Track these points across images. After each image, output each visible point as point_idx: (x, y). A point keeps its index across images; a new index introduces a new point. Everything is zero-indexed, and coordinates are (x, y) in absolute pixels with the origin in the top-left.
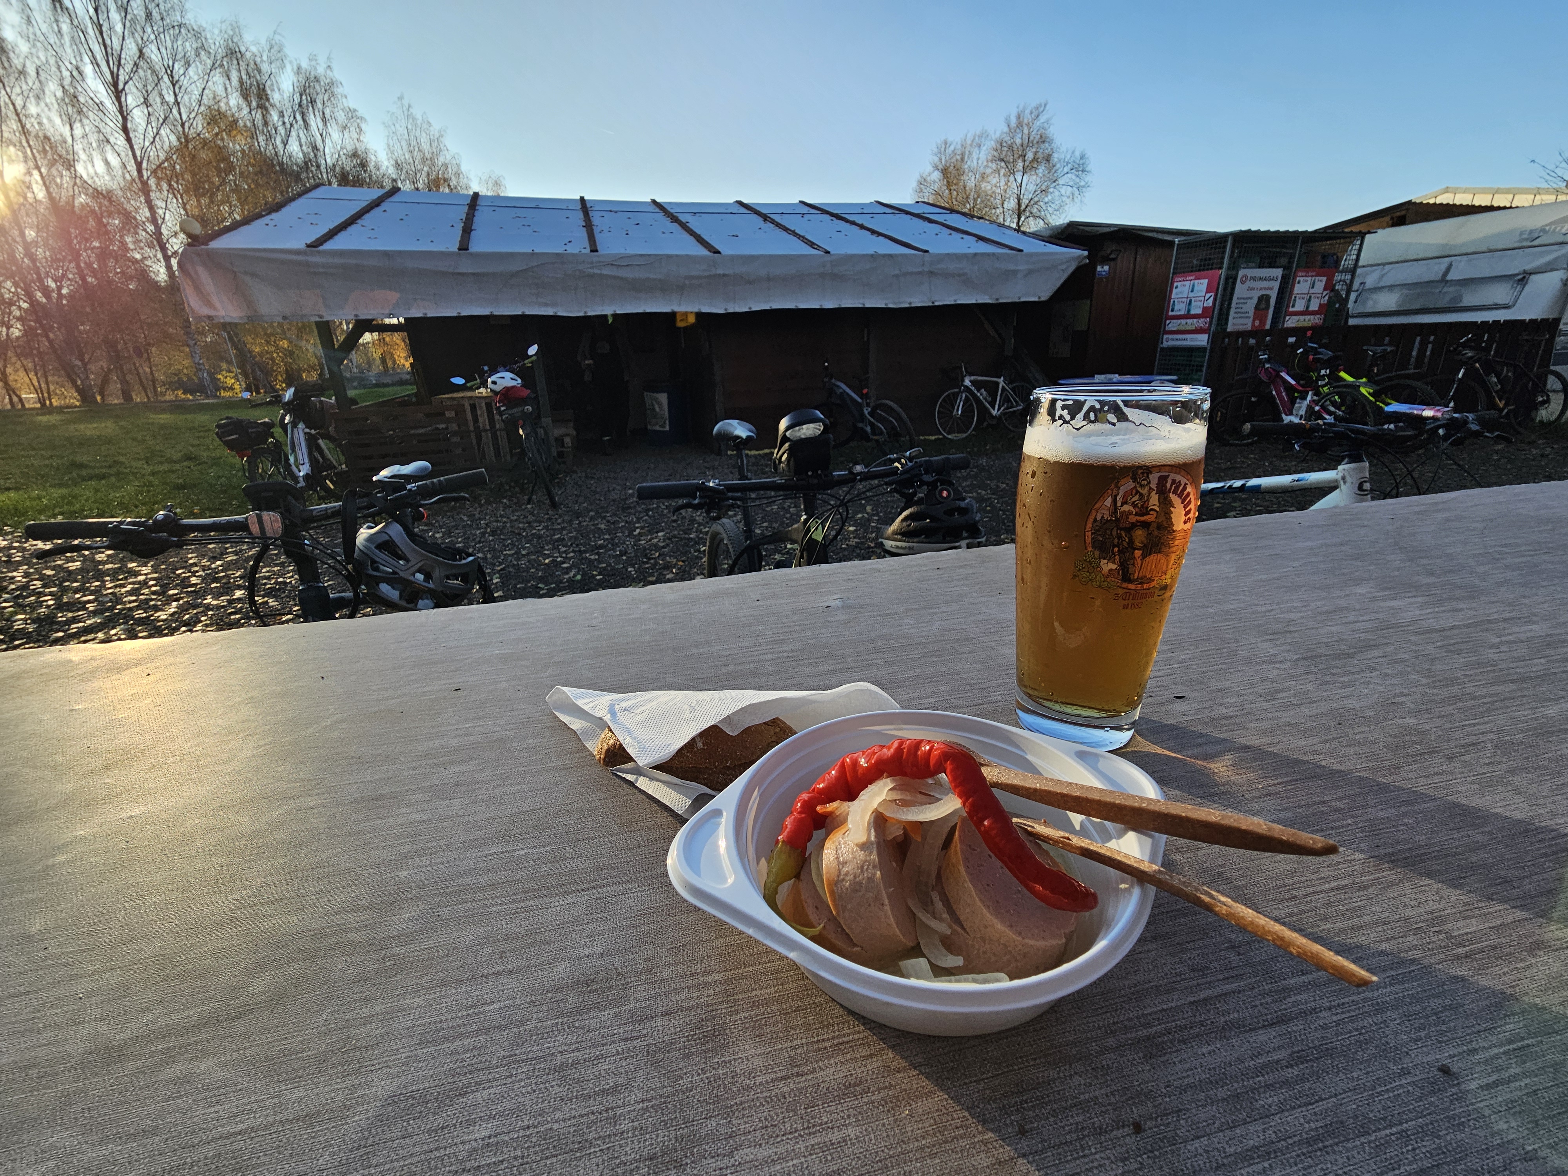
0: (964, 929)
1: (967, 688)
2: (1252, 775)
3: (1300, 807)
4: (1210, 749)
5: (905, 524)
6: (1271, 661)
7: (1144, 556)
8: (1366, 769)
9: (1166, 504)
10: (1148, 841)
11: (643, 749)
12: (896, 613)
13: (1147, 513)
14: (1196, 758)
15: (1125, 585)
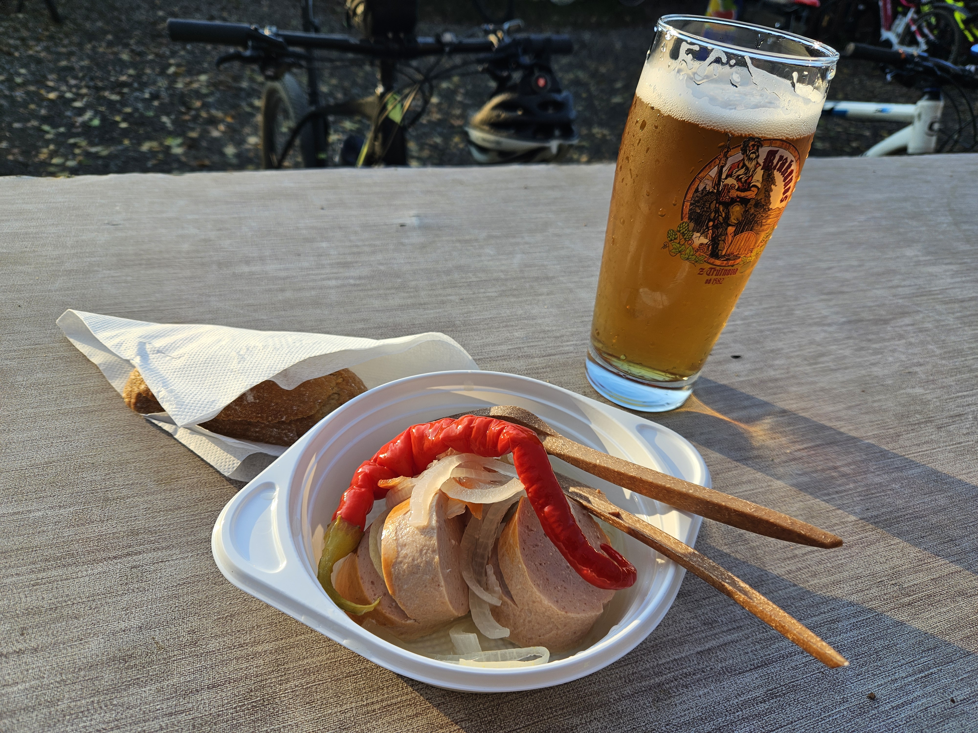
0: (512, 600)
1: (542, 335)
2: (783, 440)
3: (816, 471)
4: (754, 412)
5: (495, 113)
6: (821, 323)
7: (736, 233)
8: (875, 436)
9: (769, 180)
10: (688, 520)
11: (180, 404)
12: (476, 240)
13: (748, 189)
14: (740, 420)
15: (712, 260)
